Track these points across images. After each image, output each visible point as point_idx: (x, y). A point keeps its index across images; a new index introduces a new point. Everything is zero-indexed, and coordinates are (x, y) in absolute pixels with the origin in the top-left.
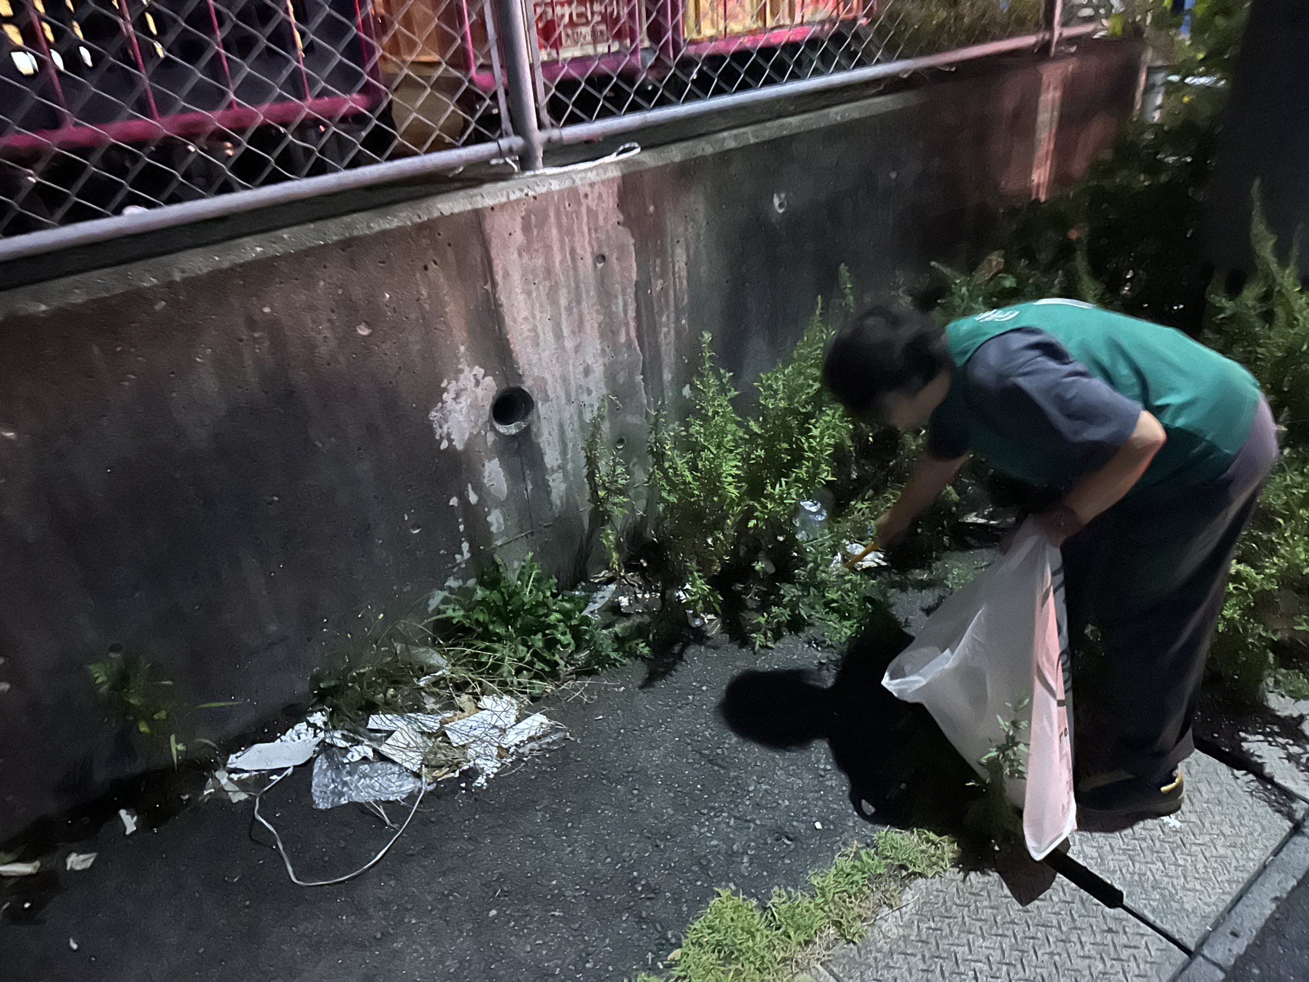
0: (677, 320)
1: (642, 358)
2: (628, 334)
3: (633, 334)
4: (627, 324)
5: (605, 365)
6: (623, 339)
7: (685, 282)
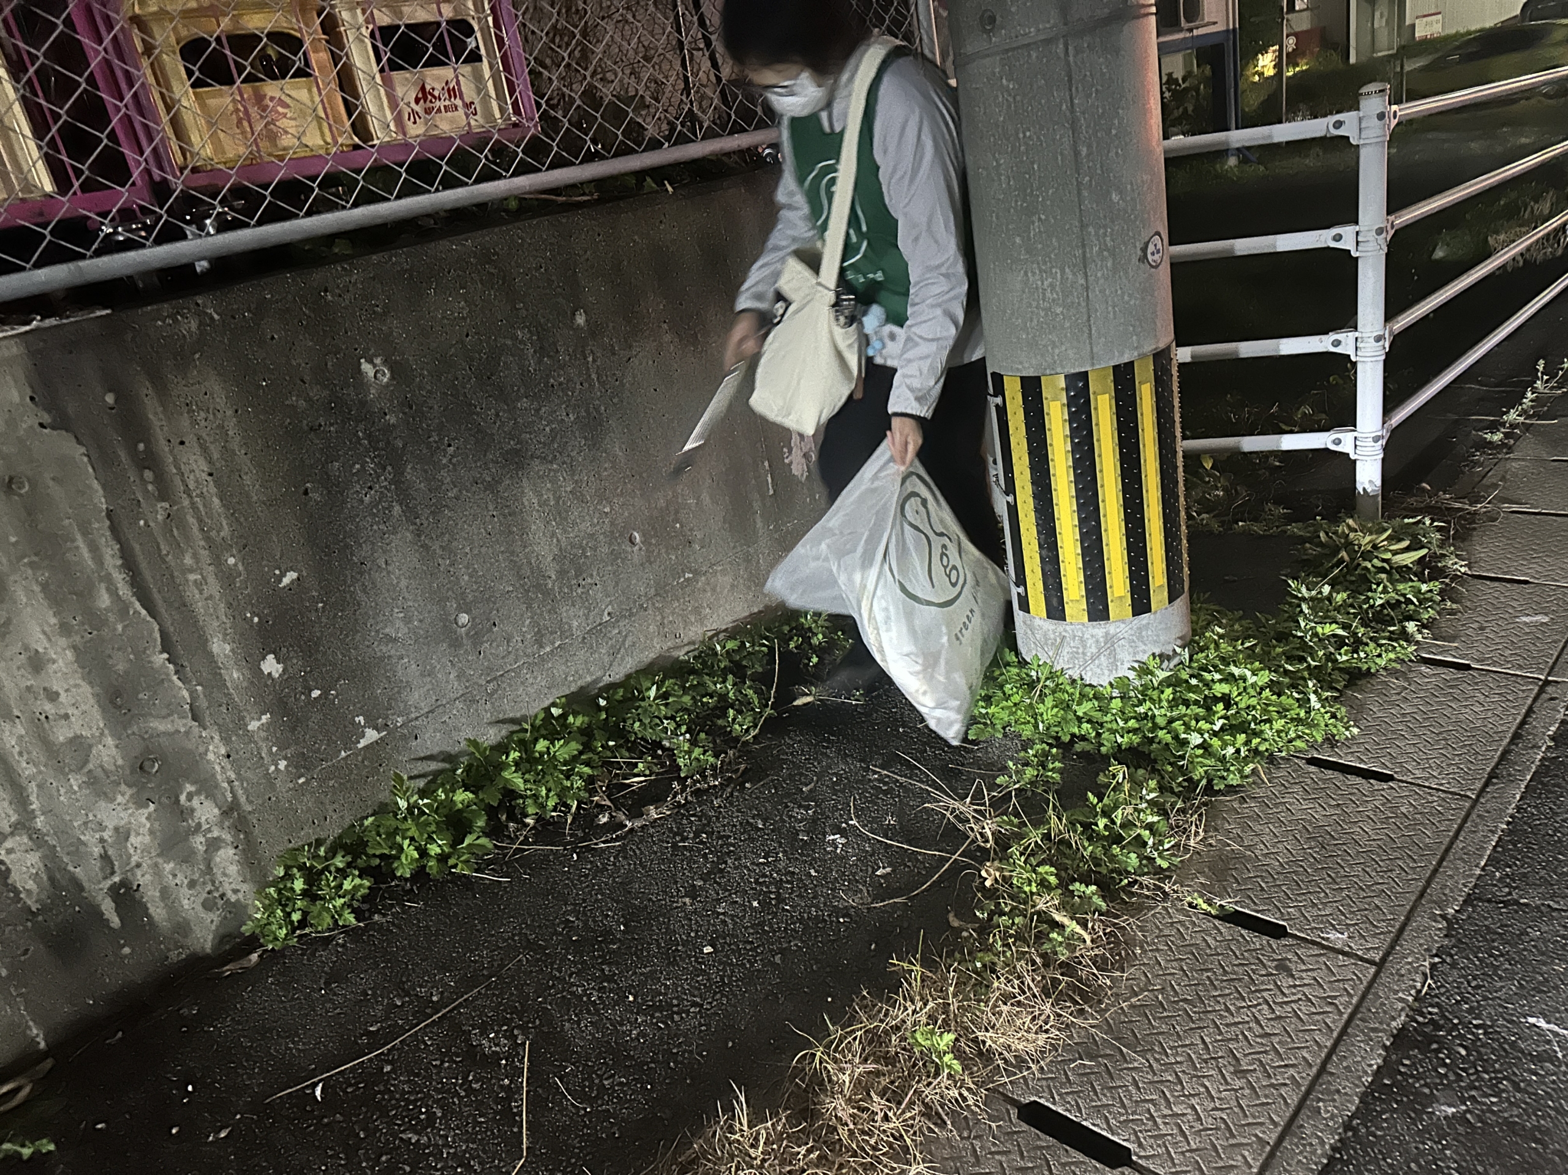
0: (218, 561)
1: (156, 627)
2: (113, 592)
3: (125, 591)
4: (108, 579)
5: (75, 648)
6: (104, 600)
7: (216, 501)
